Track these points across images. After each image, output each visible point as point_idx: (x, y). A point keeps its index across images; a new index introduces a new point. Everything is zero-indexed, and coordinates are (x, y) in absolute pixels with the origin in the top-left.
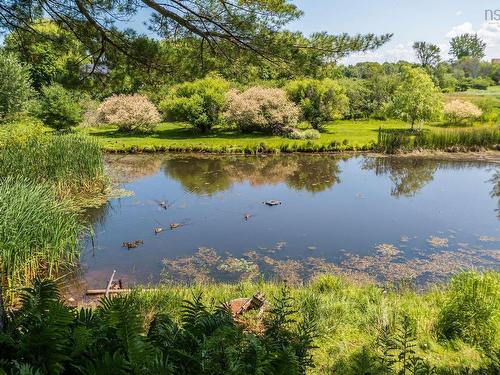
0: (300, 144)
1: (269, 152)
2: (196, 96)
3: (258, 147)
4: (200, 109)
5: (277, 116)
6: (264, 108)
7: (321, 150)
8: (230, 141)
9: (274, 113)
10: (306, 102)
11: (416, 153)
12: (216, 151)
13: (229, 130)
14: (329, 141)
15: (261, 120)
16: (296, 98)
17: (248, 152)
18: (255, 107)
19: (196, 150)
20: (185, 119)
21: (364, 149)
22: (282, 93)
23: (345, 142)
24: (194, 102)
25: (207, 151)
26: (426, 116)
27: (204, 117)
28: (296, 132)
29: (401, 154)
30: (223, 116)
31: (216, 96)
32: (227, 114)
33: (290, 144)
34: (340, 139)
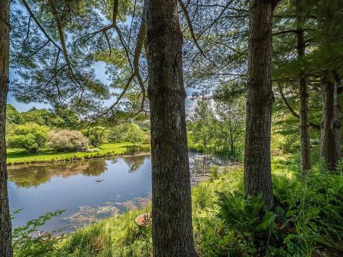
0: (94, 154)
1: (79, 159)
2: (30, 134)
3: (73, 157)
4: (33, 141)
5: (79, 143)
6: (71, 140)
7: (104, 156)
8: (56, 156)
9: (77, 141)
10: (92, 136)
11: (141, 154)
12: (48, 162)
13: (48, 151)
14: (107, 152)
15: (71, 145)
16: (87, 135)
17: (67, 160)
18: (67, 139)
19: (33, 162)
20: (24, 147)
21: (121, 154)
22: (79, 132)
23: (113, 152)
24: (29, 137)
25: (42, 162)
26: (140, 140)
27: (36, 145)
28: (89, 149)
29: (136, 155)
30: (47, 144)
31: (43, 134)
32: (50, 143)
33: (89, 155)
34: (111, 151)
